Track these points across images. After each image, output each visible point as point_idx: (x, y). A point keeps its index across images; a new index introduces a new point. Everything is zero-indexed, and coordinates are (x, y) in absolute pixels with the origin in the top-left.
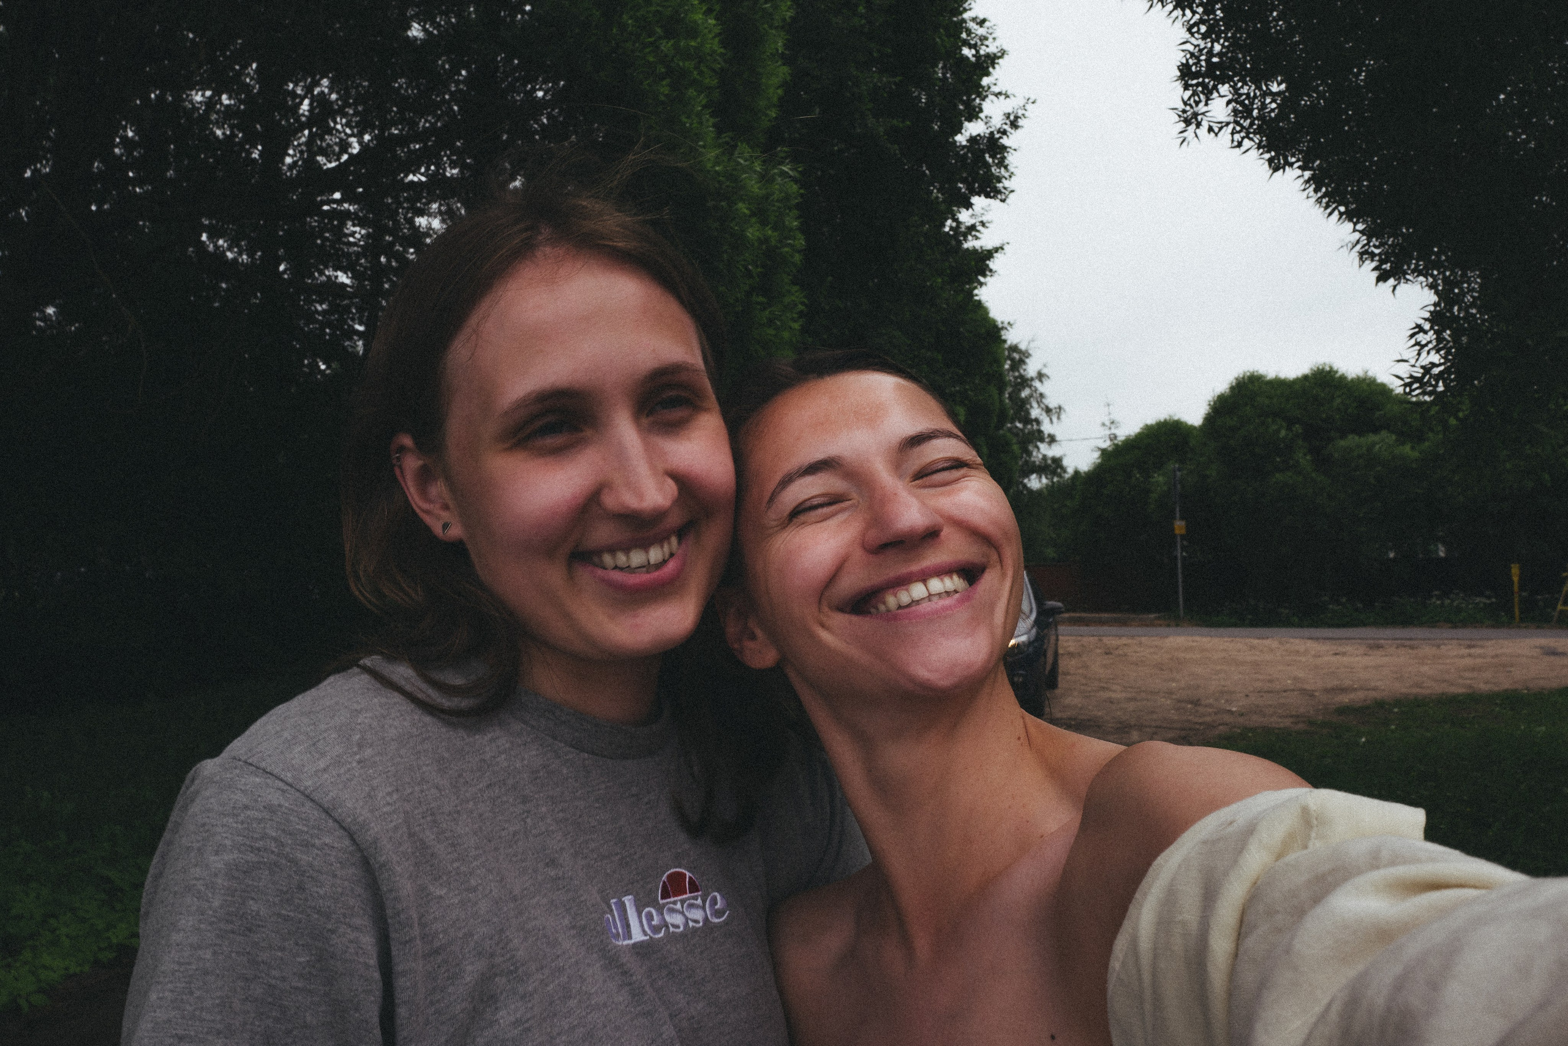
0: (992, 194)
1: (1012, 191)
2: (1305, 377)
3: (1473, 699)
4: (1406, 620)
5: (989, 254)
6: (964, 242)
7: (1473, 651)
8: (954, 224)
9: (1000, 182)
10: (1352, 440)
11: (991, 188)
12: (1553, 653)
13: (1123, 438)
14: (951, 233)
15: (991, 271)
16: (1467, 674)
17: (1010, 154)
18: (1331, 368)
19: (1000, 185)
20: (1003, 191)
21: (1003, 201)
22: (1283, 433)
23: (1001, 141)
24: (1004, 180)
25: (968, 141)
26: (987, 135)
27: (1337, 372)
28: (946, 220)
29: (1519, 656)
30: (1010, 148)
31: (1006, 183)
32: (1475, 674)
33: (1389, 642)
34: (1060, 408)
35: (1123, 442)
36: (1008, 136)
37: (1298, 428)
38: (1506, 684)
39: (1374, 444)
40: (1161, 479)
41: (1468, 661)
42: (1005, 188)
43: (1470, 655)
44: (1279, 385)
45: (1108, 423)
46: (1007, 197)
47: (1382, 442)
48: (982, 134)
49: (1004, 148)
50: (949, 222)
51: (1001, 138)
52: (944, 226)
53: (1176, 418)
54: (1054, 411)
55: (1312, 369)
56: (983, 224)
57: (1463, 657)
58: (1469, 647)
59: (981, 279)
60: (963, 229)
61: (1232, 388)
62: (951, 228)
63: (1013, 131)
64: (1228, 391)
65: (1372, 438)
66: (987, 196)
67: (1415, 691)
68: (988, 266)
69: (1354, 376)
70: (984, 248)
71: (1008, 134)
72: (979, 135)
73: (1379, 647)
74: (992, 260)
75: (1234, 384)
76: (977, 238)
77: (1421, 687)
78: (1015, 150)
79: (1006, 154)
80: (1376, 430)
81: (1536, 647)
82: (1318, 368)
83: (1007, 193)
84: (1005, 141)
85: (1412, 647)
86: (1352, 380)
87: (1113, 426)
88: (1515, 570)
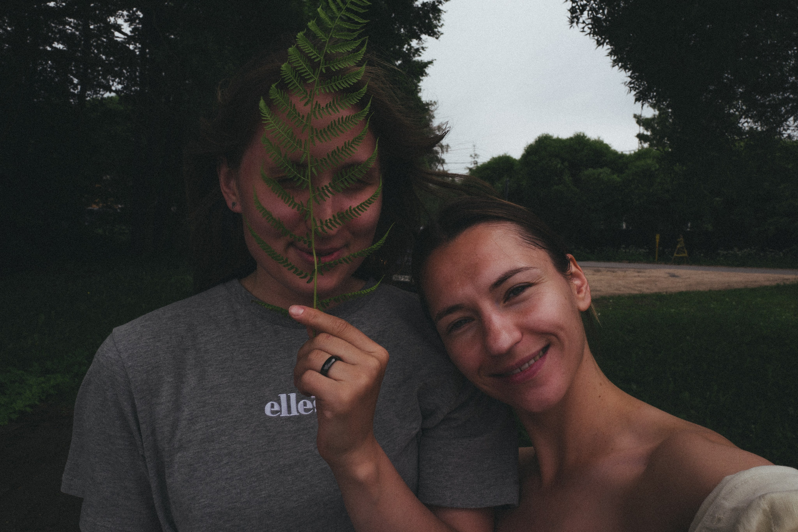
0: (432, 34)
1: (442, 34)
2: (571, 139)
3: (643, 297)
4: (608, 259)
5: (426, 64)
6: (413, 57)
7: (640, 274)
8: (409, 47)
9: (436, 28)
10: (590, 171)
11: (432, 31)
12: (673, 276)
13: (481, 164)
14: (407, 52)
15: (426, 73)
16: (639, 285)
17: (442, 14)
18: (584, 134)
19: (436, 30)
20: (437, 33)
21: (437, 38)
22: (559, 166)
23: (438, 6)
24: (438, 27)
25: (422, 5)
26: (431, 3)
27: (586, 137)
28: (405, 45)
29: (659, 277)
30: (443, 11)
31: (439, 29)
32: (642, 285)
33: (604, 269)
34: (448, 146)
35: (481, 165)
36: (442, 5)
37: (566, 164)
38: (656, 290)
39: (601, 173)
40: (500, 185)
41: (638, 279)
42: (439, 32)
43: (639, 276)
44: (559, 141)
45: (473, 155)
46: (439, 36)
47: (604, 172)
48: (429, 2)
49: (439, 11)
50: (406, 46)
51: (438, 5)
52: (404, 48)
53: (508, 155)
54: (445, 147)
55: (574, 135)
56: (423, 48)
57: (635, 277)
58: (639, 272)
59: (421, 78)
60: (413, 51)
61: (536, 142)
62: (407, 49)
63: (444, 2)
64: (534, 143)
65: (600, 170)
66: (429, 35)
67: (617, 292)
68: (425, 71)
69: (594, 139)
70: (423, 61)
71: (442, 3)
72: (427, 2)
73: (599, 271)
74: (427, 68)
75: (537, 140)
76: (420, 56)
77: (620, 291)
78: (445, 12)
79: (440, 14)
80: (601, 167)
81: (667, 273)
82: (577, 134)
83: (439, 34)
84: (440, 7)
85: (613, 272)
86: (593, 141)
87: (476, 157)
88: (658, 237)
